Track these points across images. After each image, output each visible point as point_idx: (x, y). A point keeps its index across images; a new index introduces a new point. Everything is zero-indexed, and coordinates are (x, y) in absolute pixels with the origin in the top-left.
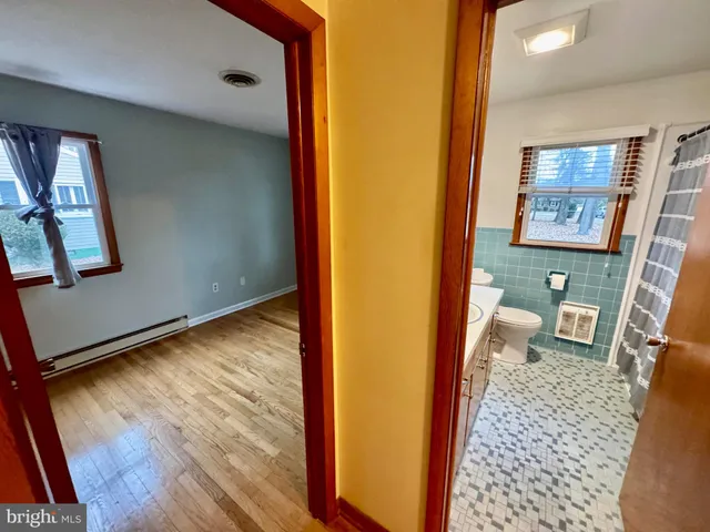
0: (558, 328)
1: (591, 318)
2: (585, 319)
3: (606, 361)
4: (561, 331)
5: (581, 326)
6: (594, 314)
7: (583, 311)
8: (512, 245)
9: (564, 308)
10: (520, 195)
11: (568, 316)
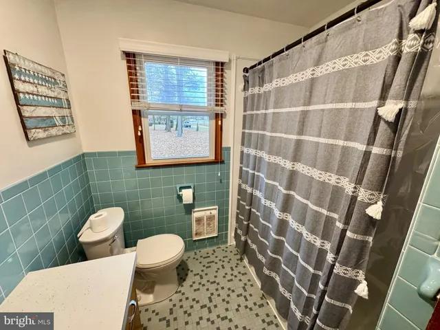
0: (194, 232)
1: (214, 216)
2: (210, 218)
3: (227, 242)
4: (196, 234)
5: (209, 224)
6: (215, 212)
7: (208, 213)
8: (138, 168)
9: (195, 215)
10: (134, 112)
11: (199, 220)
